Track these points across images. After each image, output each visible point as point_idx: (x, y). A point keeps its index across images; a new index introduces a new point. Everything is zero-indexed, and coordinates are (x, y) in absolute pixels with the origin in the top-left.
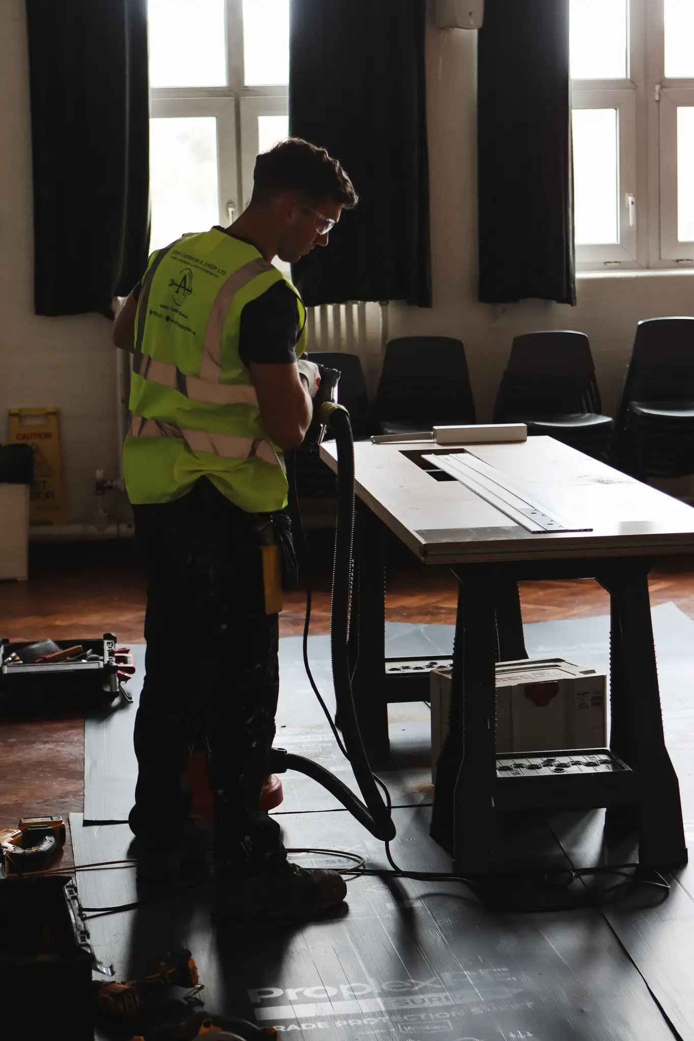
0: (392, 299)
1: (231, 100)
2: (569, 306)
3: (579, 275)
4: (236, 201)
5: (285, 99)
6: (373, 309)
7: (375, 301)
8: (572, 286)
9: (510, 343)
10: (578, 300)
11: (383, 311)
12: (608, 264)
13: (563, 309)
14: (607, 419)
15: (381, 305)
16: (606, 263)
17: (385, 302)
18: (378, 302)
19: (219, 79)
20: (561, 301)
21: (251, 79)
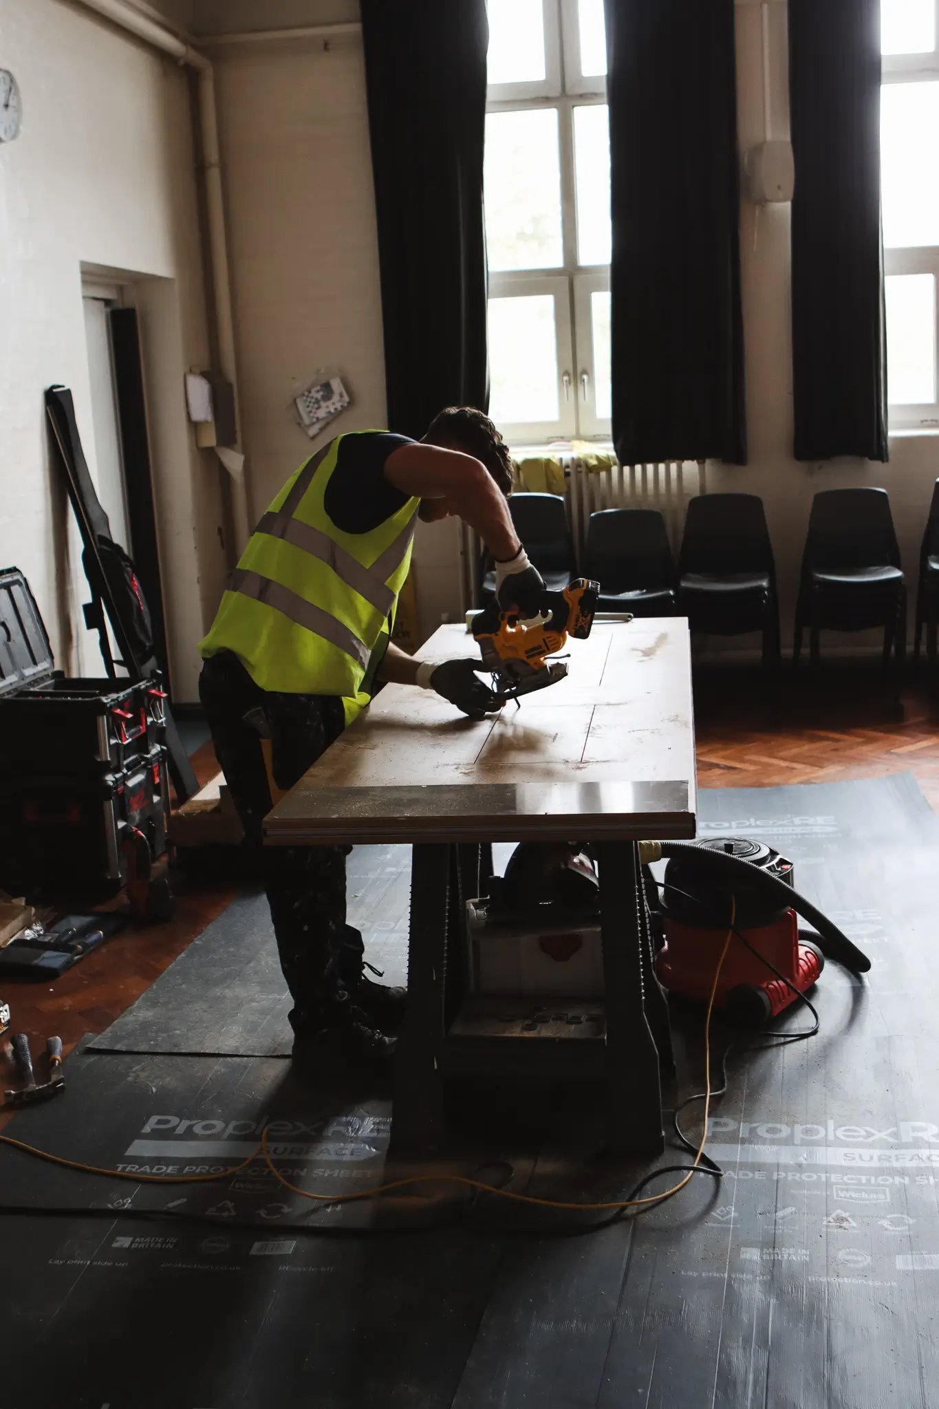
0: (709, 457)
1: (565, 280)
2: (879, 463)
3: (892, 433)
4: (571, 371)
5: (607, 276)
6: (690, 467)
7: (692, 459)
8: (884, 443)
9: (811, 500)
10: (891, 456)
11: (699, 468)
12: (924, 423)
13: (875, 466)
14: (897, 574)
15: (699, 463)
16: (922, 422)
17: (701, 461)
18: (695, 461)
19: (557, 261)
20: (873, 458)
21: (584, 260)
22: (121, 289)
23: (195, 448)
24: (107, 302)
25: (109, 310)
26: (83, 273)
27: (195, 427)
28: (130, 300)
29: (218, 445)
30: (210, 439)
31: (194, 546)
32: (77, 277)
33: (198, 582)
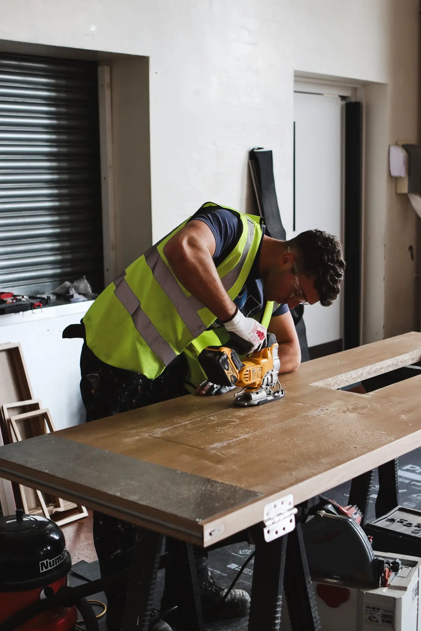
22: (355, 90)
23: (394, 193)
24: (343, 98)
25: (344, 103)
26: (296, 76)
27: (394, 180)
28: (361, 97)
29: (409, 192)
30: (404, 188)
31: (383, 256)
32: (292, 78)
33: (384, 280)
